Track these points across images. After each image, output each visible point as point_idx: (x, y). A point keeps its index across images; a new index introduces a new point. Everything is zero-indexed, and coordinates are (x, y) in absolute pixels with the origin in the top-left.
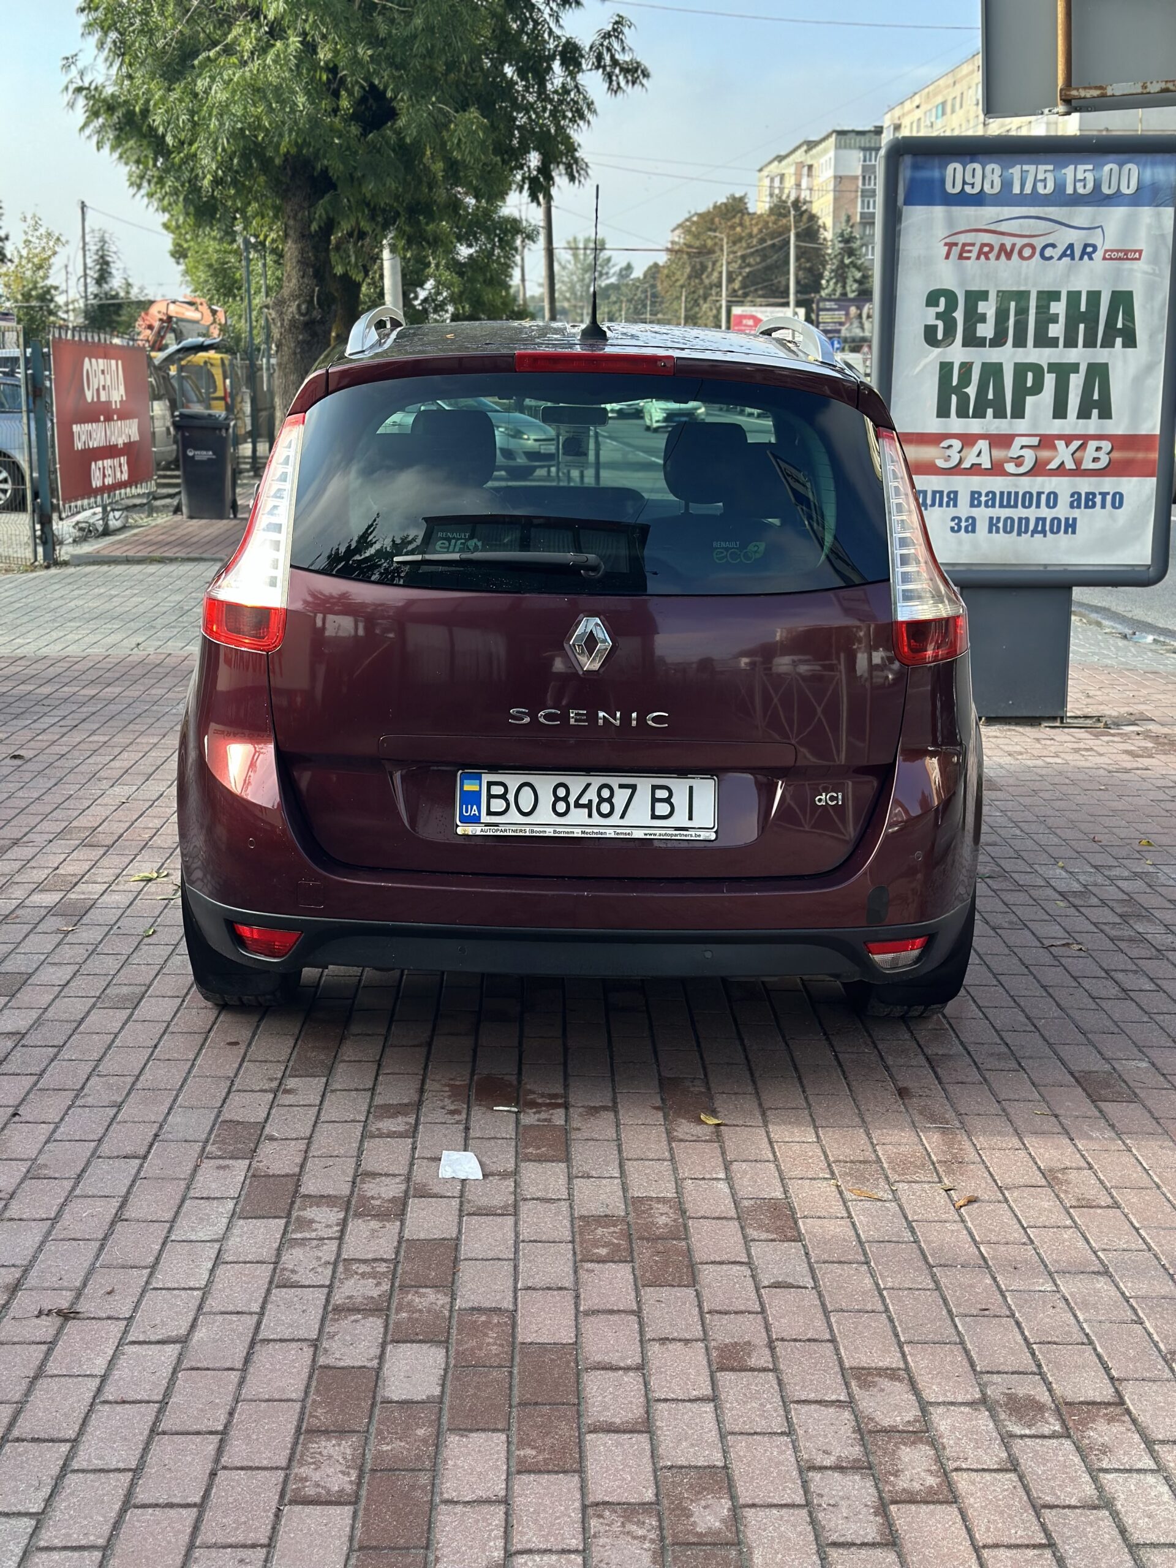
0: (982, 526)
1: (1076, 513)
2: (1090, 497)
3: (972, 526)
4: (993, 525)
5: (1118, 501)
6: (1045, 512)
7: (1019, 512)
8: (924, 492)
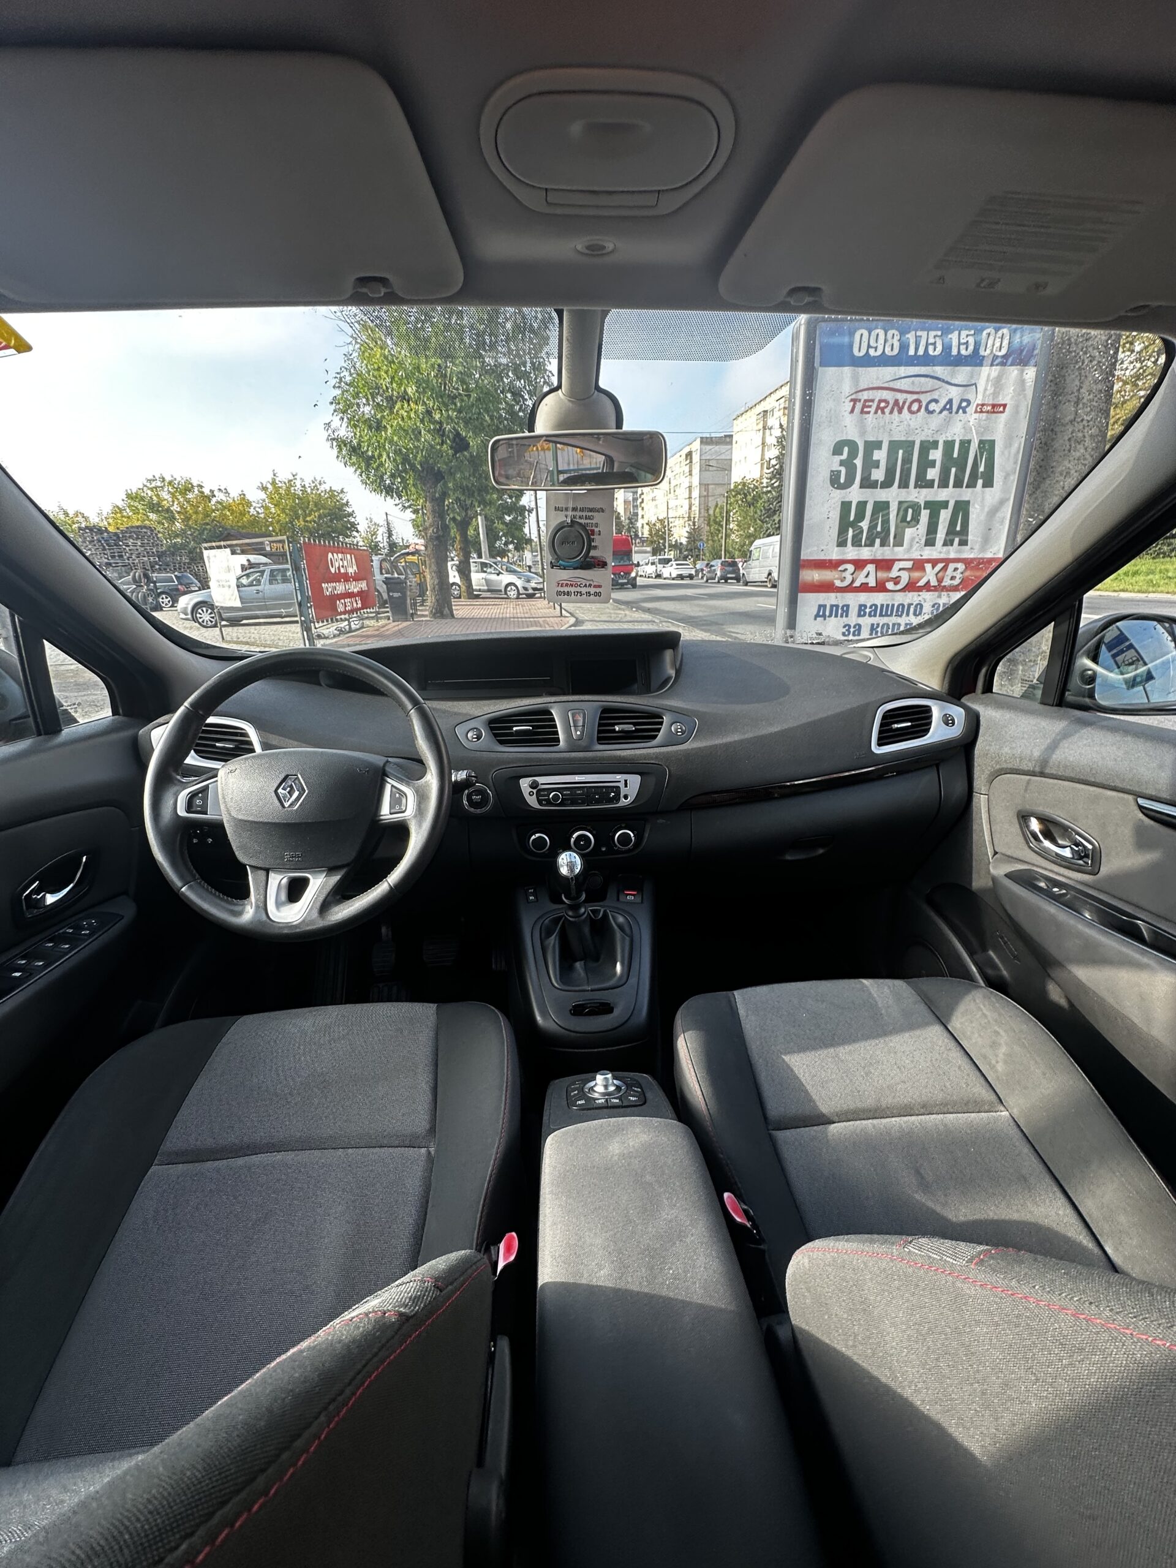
0: (865, 631)
3: (858, 631)
4: (873, 630)
6: (913, 619)
7: (893, 620)
8: (825, 606)
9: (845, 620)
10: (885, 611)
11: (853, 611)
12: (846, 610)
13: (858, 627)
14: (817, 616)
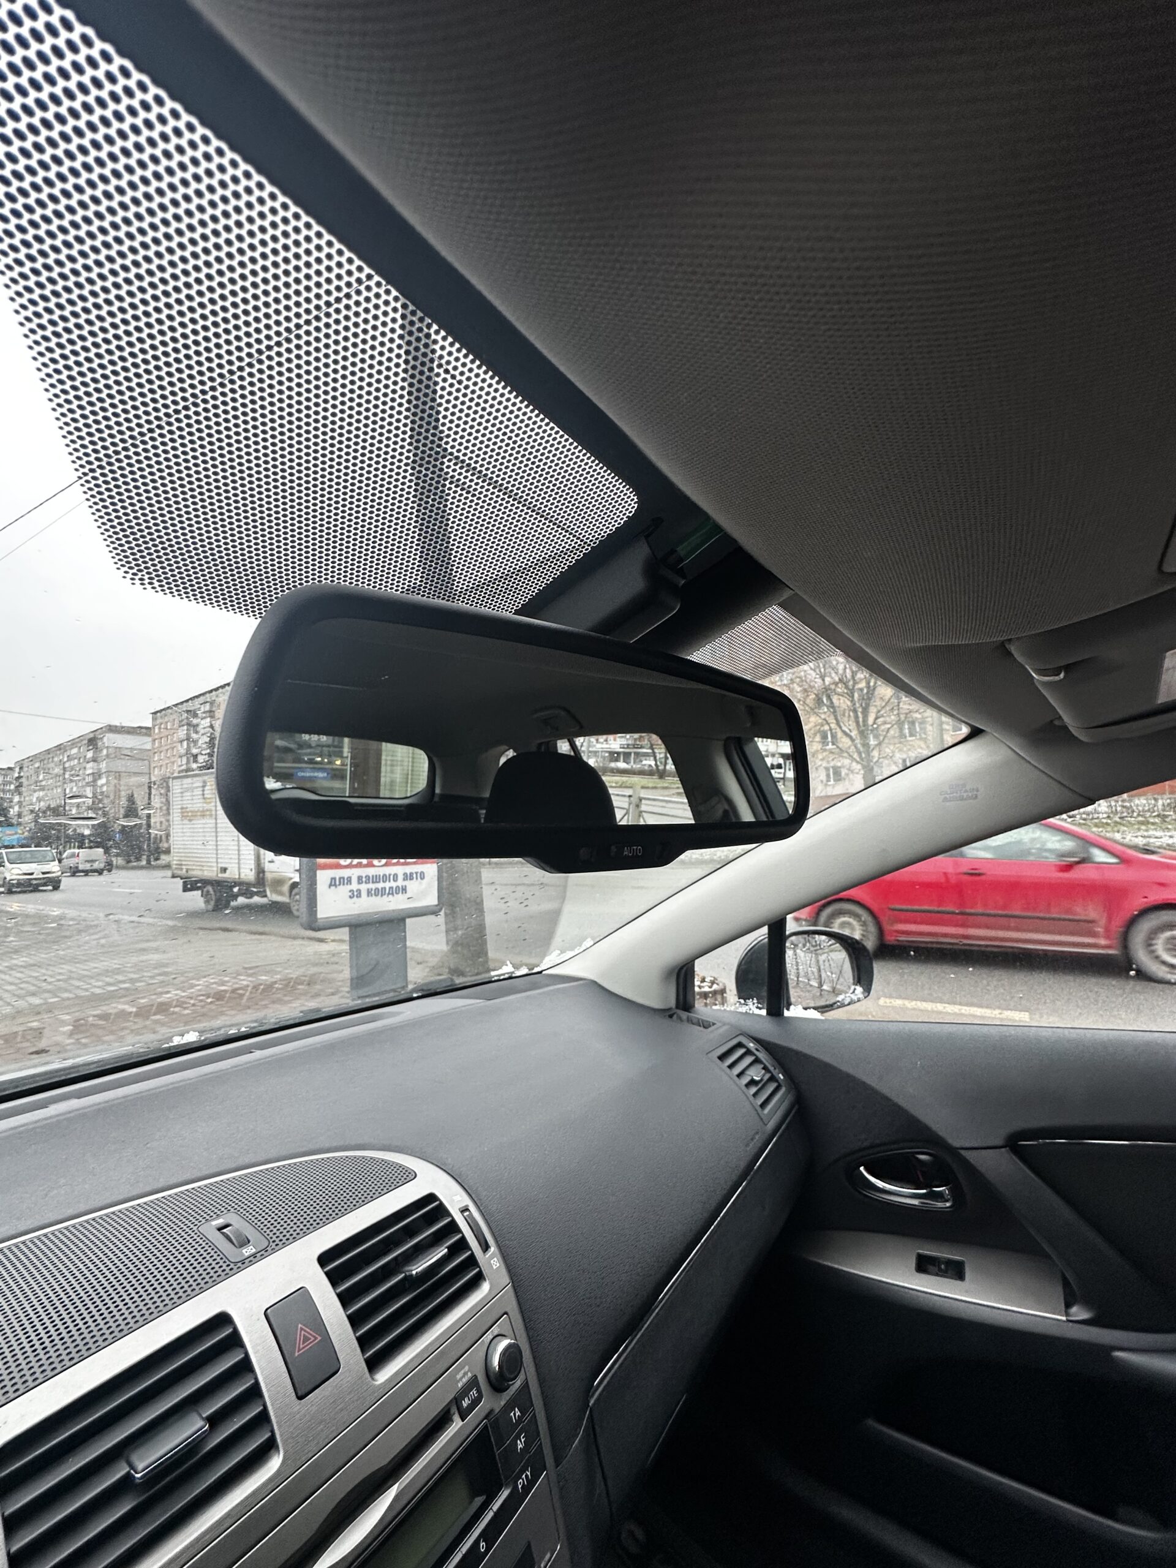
0: (364, 894)
1: (406, 883)
2: (411, 874)
3: (359, 895)
4: (369, 892)
5: (422, 876)
6: (393, 884)
7: (380, 885)
8: (335, 879)
9: (349, 887)
10: (376, 879)
11: (354, 880)
12: (349, 880)
13: (359, 891)
14: (330, 885)
